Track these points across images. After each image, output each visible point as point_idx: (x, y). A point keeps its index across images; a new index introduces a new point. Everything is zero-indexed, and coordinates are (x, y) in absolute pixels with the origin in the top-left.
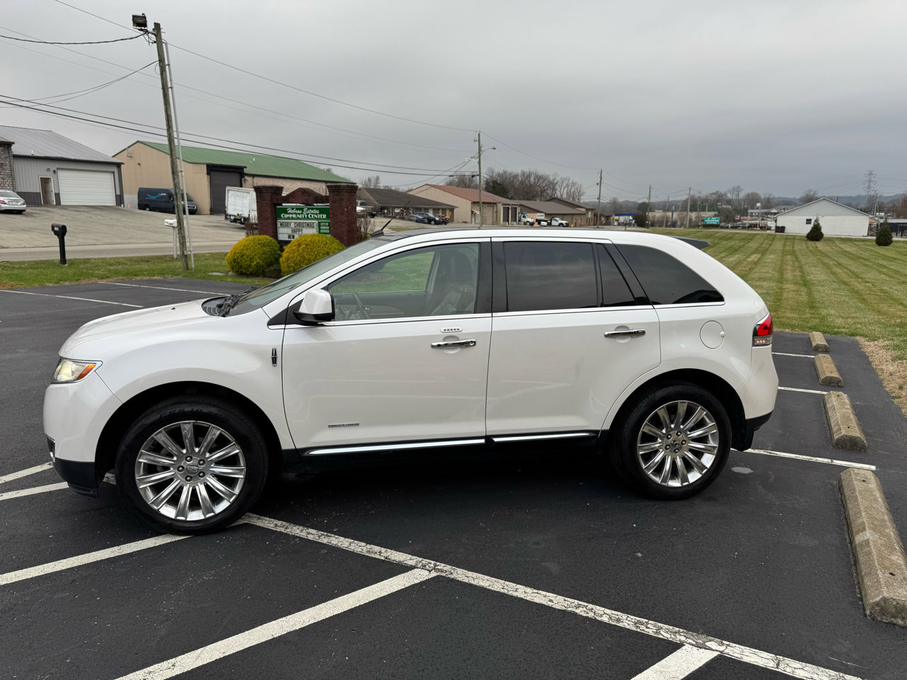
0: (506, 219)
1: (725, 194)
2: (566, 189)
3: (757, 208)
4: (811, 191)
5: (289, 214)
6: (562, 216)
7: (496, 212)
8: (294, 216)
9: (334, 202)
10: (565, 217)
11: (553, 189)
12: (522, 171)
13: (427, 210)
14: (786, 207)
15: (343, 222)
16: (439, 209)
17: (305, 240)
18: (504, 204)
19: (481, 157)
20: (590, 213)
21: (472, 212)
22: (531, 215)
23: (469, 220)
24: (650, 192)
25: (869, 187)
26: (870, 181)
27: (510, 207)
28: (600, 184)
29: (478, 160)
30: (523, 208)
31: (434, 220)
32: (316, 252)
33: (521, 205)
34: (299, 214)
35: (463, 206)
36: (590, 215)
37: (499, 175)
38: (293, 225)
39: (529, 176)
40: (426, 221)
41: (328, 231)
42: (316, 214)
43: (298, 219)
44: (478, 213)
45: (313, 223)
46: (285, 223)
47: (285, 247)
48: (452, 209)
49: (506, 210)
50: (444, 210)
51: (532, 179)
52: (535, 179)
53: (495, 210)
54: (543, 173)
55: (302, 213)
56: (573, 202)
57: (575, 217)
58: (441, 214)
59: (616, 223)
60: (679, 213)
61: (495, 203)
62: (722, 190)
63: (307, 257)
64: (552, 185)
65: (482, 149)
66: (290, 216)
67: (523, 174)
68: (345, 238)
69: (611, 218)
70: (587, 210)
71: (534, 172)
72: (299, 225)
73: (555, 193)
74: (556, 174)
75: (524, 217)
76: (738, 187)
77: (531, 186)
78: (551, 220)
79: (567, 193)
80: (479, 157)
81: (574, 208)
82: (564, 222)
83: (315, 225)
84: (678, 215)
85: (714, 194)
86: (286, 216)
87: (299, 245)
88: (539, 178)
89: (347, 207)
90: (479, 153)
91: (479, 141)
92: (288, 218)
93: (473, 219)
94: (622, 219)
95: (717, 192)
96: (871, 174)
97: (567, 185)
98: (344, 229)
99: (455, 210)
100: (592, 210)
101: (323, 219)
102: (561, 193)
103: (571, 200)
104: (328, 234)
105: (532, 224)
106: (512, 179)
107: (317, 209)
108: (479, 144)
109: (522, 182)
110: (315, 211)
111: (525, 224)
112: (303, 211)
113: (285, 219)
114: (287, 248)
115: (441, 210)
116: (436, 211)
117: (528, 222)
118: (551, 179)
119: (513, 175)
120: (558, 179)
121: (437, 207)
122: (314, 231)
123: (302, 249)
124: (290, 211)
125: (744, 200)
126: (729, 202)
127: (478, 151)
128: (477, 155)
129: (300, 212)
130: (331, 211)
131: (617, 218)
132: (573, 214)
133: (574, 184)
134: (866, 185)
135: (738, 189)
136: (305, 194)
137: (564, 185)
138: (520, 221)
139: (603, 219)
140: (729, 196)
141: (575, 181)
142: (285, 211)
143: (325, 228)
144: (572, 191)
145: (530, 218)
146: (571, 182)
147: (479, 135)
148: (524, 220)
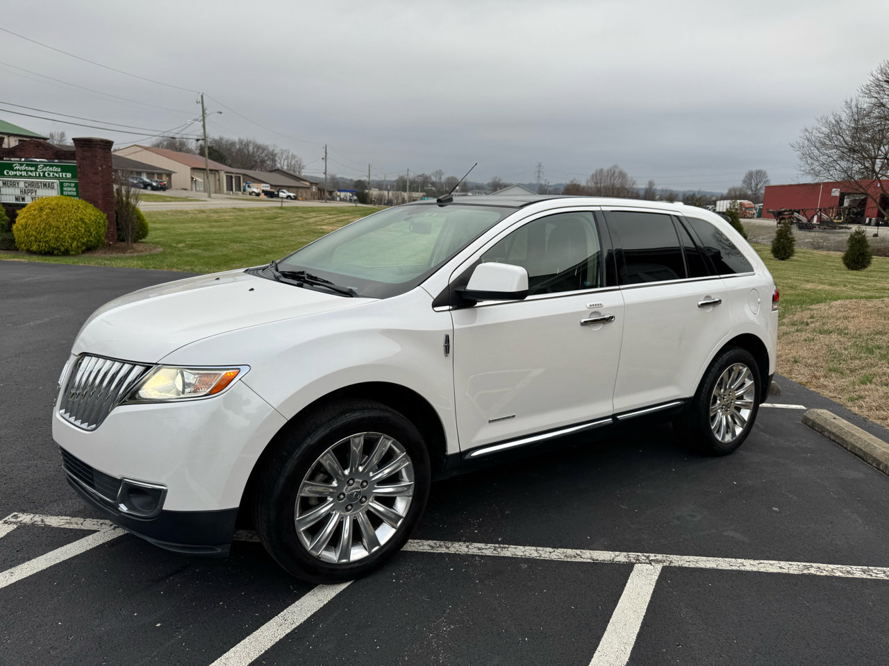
0: (230, 188)
1: (430, 177)
2: (286, 161)
3: (457, 191)
4: (496, 178)
5: (16, 170)
6: (289, 188)
7: (219, 180)
8: (24, 173)
9: (83, 159)
10: (291, 189)
11: (274, 161)
12: (239, 139)
13: (140, 173)
14: (480, 191)
15: (97, 184)
16: (153, 174)
17: (48, 204)
18: (227, 172)
19: (206, 121)
20: (314, 187)
21: (192, 178)
22: (256, 185)
23: (189, 187)
24: (369, 170)
25: (539, 177)
26: (539, 172)
27: (233, 176)
28: (325, 159)
29: (202, 123)
30: (246, 177)
31: (151, 185)
32: (66, 219)
33: (244, 175)
34: (31, 171)
35: (181, 172)
36: (314, 189)
37: (215, 141)
38: (22, 185)
39: (247, 145)
40: (142, 186)
41: (75, 194)
42: (57, 172)
43: (30, 177)
44: (200, 180)
45: (53, 183)
46: (11, 181)
47: (18, 212)
48: (169, 174)
49: (230, 179)
50: (160, 175)
51: (251, 148)
52: (253, 148)
53: (217, 178)
54: (262, 143)
55: (36, 171)
56: (294, 174)
57: (300, 190)
58: (156, 179)
59: (338, 199)
60: (394, 192)
61: (217, 171)
62: (428, 173)
63: (53, 224)
64: (272, 156)
65: (207, 112)
66: (18, 173)
67: (241, 142)
68: (100, 202)
69: (334, 194)
70: (311, 183)
71: (253, 140)
72: (32, 184)
73: (275, 165)
74: (275, 145)
75: (249, 186)
76: (440, 171)
77: (249, 155)
78: (278, 192)
79: (288, 165)
80: (204, 120)
81: (298, 181)
82: (292, 195)
83: (55, 185)
84: (393, 194)
85: (420, 176)
86: (12, 173)
87: (41, 209)
88: (258, 147)
89: (101, 166)
90: (203, 115)
91: (202, 103)
92: (15, 176)
93: (194, 186)
94: (342, 195)
95: (424, 174)
96: (540, 166)
97: (287, 158)
98: (98, 191)
99: (173, 176)
100: (316, 184)
101: (68, 179)
102: (282, 164)
103: (291, 172)
104: (74, 196)
105: (258, 195)
106: (229, 146)
107: (57, 166)
108: (203, 106)
109: (240, 150)
110: (55, 169)
111: (251, 194)
112: (36, 168)
113: (10, 176)
114: (21, 213)
115: (156, 176)
116: (150, 175)
117: (253, 192)
118: (271, 149)
119: (230, 142)
120: (277, 150)
121: (152, 171)
122: (54, 193)
123: (46, 214)
124: (17, 168)
125: (446, 183)
126: (433, 184)
127: (201, 114)
128: (201, 118)
129: (33, 169)
130: (79, 170)
131: (338, 193)
132: (298, 187)
133: (294, 157)
134: (537, 175)
135: (440, 173)
136: (40, 148)
137: (284, 157)
138: (244, 190)
139: (327, 194)
140: (433, 179)
141: (295, 154)
142: (10, 167)
143: (70, 190)
144: (293, 163)
145: (256, 188)
146: (290, 154)
147: (202, 96)
148: (249, 190)
